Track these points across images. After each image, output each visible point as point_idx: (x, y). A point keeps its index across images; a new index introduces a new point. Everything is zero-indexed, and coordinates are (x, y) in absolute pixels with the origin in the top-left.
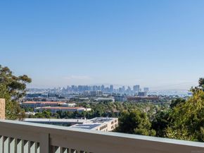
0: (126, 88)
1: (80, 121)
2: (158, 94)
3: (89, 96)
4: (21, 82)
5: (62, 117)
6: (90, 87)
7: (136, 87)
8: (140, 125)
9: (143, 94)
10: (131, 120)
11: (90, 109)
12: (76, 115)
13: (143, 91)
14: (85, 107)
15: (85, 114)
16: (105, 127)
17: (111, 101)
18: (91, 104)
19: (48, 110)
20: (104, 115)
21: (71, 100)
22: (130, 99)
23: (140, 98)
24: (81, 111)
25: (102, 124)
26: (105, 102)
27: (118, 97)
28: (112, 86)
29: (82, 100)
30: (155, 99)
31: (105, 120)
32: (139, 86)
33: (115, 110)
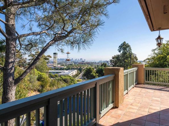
0: (78, 60)
1: (64, 71)
2: (89, 62)
3: (64, 62)
4: (48, 58)
5: (56, 70)
6: (64, 59)
7: (81, 59)
8: (93, 72)
9: (84, 61)
10: (89, 70)
11: (66, 67)
12: (61, 69)
13: (83, 60)
14: (64, 66)
15: (65, 69)
16: (73, 73)
17: (73, 64)
18: (65, 65)
19: (50, 67)
20: (72, 69)
21: (58, 64)
22: (79, 63)
23: (83, 63)
24: (63, 68)
25: (72, 72)
26: (71, 64)
27: (75, 63)
28: (72, 59)
29: (62, 64)
30: (88, 63)
31: (73, 71)
32: (82, 59)
33: (75, 67)
